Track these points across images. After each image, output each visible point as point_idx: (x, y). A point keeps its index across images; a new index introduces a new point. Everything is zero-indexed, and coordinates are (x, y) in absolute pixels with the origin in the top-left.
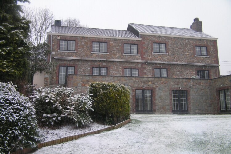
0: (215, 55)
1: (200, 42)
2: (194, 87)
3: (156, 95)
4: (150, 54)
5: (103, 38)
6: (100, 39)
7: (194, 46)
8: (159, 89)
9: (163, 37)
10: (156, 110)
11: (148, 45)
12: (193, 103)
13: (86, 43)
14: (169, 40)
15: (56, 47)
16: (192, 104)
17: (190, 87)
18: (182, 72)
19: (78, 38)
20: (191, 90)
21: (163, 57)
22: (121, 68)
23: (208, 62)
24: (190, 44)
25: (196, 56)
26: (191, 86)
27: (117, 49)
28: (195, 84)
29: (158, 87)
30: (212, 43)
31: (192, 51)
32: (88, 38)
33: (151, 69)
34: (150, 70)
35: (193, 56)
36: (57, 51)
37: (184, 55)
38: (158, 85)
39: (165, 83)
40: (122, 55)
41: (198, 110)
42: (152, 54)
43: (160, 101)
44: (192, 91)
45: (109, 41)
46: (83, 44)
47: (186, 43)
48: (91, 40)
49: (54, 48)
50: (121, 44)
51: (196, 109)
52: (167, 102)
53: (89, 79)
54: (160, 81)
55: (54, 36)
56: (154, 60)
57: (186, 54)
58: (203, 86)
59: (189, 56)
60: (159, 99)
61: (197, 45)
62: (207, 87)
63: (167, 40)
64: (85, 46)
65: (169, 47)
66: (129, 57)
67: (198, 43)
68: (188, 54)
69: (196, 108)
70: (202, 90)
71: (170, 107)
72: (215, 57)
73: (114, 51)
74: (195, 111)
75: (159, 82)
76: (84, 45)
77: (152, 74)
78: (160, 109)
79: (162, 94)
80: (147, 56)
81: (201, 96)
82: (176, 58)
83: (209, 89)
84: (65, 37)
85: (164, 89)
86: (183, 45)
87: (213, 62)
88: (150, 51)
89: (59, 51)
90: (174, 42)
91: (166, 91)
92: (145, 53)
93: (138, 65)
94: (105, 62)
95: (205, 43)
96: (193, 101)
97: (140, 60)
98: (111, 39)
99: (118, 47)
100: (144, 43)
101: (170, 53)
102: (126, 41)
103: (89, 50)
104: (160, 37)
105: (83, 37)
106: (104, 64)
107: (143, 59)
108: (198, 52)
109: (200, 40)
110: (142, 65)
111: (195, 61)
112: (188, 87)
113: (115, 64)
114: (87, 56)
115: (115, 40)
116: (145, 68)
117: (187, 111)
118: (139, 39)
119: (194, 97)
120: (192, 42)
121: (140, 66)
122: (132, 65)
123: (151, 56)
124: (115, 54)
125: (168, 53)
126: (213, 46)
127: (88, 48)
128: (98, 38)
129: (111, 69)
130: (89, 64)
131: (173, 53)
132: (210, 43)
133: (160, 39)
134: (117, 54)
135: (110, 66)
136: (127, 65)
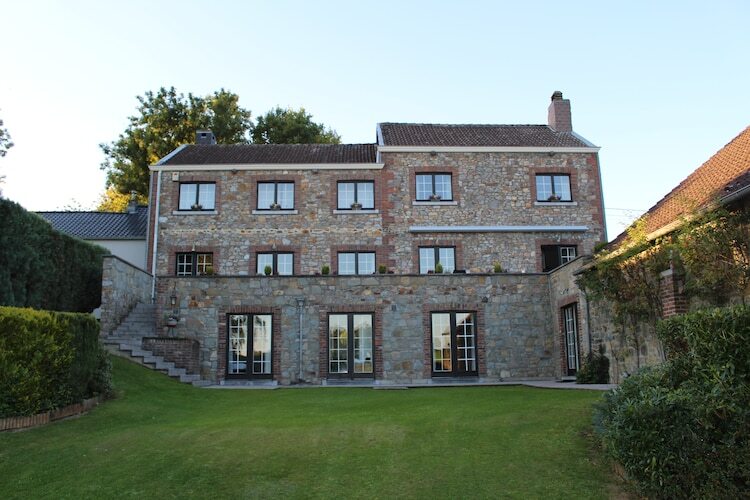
0: (594, 197)
1: (549, 163)
2: (496, 300)
3: (384, 327)
4: (407, 207)
5: (283, 170)
6: (277, 173)
7: (531, 175)
8: (394, 308)
9: (442, 155)
10: (385, 373)
11: (403, 181)
12: (493, 349)
13: (242, 187)
14: (460, 163)
15: (169, 202)
16: (488, 352)
17: (485, 300)
18: (497, 254)
19: (223, 174)
20: (488, 309)
21: (444, 212)
22: (328, 250)
23: (575, 219)
24: (520, 169)
25: (536, 203)
26: (488, 296)
27: (318, 197)
28: (500, 291)
29: (388, 302)
30: (585, 163)
31: (526, 190)
32: (247, 174)
33: (409, 249)
34: (408, 253)
35: (528, 204)
36: (172, 214)
37: (502, 201)
38: (389, 299)
39: (411, 292)
40: (332, 214)
41: (508, 369)
42: (411, 206)
43: (396, 344)
44: (491, 312)
45: (300, 178)
46: (234, 189)
47: (509, 169)
48: (253, 177)
49: (163, 205)
50: (328, 185)
51: (504, 368)
52: (416, 349)
54: (395, 285)
55: (165, 174)
56: (418, 224)
57: (509, 201)
58: (523, 295)
59: (518, 204)
60: (394, 339)
61: (542, 171)
62: (535, 299)
63: (454, 163)
64: (238, 197)
65: (460, 183)
66: (350, 220)
67: (543, 165)
68: (515, 198)
69: (504, 365)
70: (522, 309)
71: (425, 362)
72: (593, 203)
73: (312, 203)
74: (499, 374)
75: (395, 289)
76: (237, 193)
77: (411, 265)
78: (396, 368)
79: (402, 323)
80: (400, 214)
81: (517, 326)
82: (479, 213)
83: (543, 305)
84: (192, 173)
85: (406, 310)
86: (500, 174)
87: (590, 219)
88: (407, 198)
89: (175, 212)
90: (473, 167)
91: (413, 316)
92: (392, 205)
93: (375, 240)
94: (288, 237)
95: (564, 164)
96: (492, 344)
97: (379, 226)
98: (303, 170)
99: (323, 193)
100: (392, 177)
101: (462, 200)
102: (342, 173)
103: (247, 207)
104: (433, 154)
105: (234, 172)
106: (286, 242)
107: (387, 221)
108: (544, 192)
109: (551, 155)
110: (386, 240)
111: (535, 218)
112: (479, 301)
113: (314, 241)
114: (243, 222)
115: (316, 173)
116: (392, 249)
117: (475, 374)
118: (379, 165)
119: (496, 331)
120: (526, 163)
121: (379, 243)
122: (357, 243)
123: (409, 213)
124: (313, 213)
125: (458, 200)
126: (589, 171)
127: (247, 202)
128: (271, 170)
129: (303, 256)
130: (247, 243)
131: (472, 200)
132: (578, 162)
133: (436, 162)
134: (320, 210)
135: (299, 248)
136: (345, 241)
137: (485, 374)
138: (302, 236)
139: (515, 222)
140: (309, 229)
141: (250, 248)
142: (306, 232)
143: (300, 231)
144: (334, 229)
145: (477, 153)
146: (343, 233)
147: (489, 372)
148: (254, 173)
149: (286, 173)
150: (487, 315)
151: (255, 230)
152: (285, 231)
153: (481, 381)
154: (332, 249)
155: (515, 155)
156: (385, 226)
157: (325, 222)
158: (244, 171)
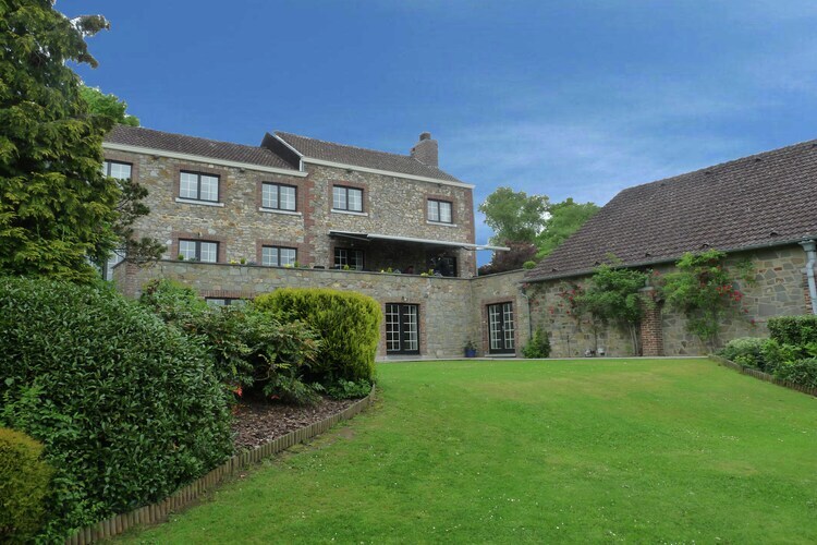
0: (468, 222)
1: (438, 191)
2: (434, 296)
4: (326, 213)
5: (209, 164)
6: (203, 165)
7: (424, 200)
9: (356, 173)
11: (322, 191)
12: (431, 333)
13: (163, 173)
14: (371, 182)
16: (428, 336)
17: (426, 297)
19: (141, 157)
20: (428, 303)
21: (356, 221)
22: (254, 243)
23: (454, 237)
24: (416, 194)
25: (427, 222)
26: (428, 293)
27: (244, 194)
30: (463, 195)
31: (420, 211)
32: (169, 161)
33: (326, 249)
34: (326, 252)
35: (422, 222)
37: (402, 217)
40: (257, 211)
41: (442, 349)
42: (330, 213)
44: (430, 305)
45: (227, 174)
46: (154, 174)
47: (408, 192)
48: (175, 165)
50: (254, 184)
51: (439, 348)
53: (185, 271)
54: (359, 280)
57: (408, 218)
58: (453, 294)
59: (414, 221)
61: (432, 197)
62: (461, 297)
63: (365, 181)
64: (160, 182)
65: (370, 198)
66: (275, 218)
67: (433, 193)
68: (412, 216)
69: (439, 346)
70: (451, 304)
71: (382, 343)
72: (467, 226)
73: (238, 198)
74: (436, 353)
76: (158, 179)
77: (328, 262)
80: (319, 218)
81: (448, 317)
82: (384, 225)
83: (466, 302)
86: (401, 195)
87: (465, 238)
88: (326, 205)
90: (381, 187)
92: (313, 210)
93: (297, 238)
94: (215, 228)
95: (449, 194)
96: (431, 330)
97: (302, 227)
98: (230, 167)
99: (249, 191)
100: (313, 185)
101: (372, 213)
102: (268, 175)
103: (170, 193)
104: (349, 171)
105: (155, 158)
106: (211, 232)
107: (308, 224)
108: (433, 214)
109: (439, 185)
110: (307, 239)
111: (426, 234)
112: (421, 297)
113: (240, 233)
114: (165, 207)
115: (242, 171)
116: (312, 247)
117: (417, 352)
118: (301, 173)
119: (433, 320)
120: (421, 189)
121: (301, 241)
122: (282, 239)
123: (327, 218)
124: (239, 208)
125: (368, 212)
126: (466, 202)
127: (169, 188)
128: (196, 162)
129: (229, 247)
130: (170, 228)
131: (379, 213)
132: (459, 194)
133: (351, 178)
134: (246, 207)
135: (225, 239)
136: (270, 237)
137: (426, 353)
138: (228, 228)
139: (412, 235)
140: (235, 222)
141: (173, 234)
142: (233, 225)
143: (226, 223)
144: (259, 224)
145: (384, 176)
146: (269, 231)
147: (428, 351)
148: (177, 162)
149: (212, 166)
150: (427, 307)
151: (178, 218)
152: (211, 222)
153: (423, 358)
154: (258, 242)
155: (413, 181)
156: (307, 227)
157: (250, 217)
158: (167, 158)
